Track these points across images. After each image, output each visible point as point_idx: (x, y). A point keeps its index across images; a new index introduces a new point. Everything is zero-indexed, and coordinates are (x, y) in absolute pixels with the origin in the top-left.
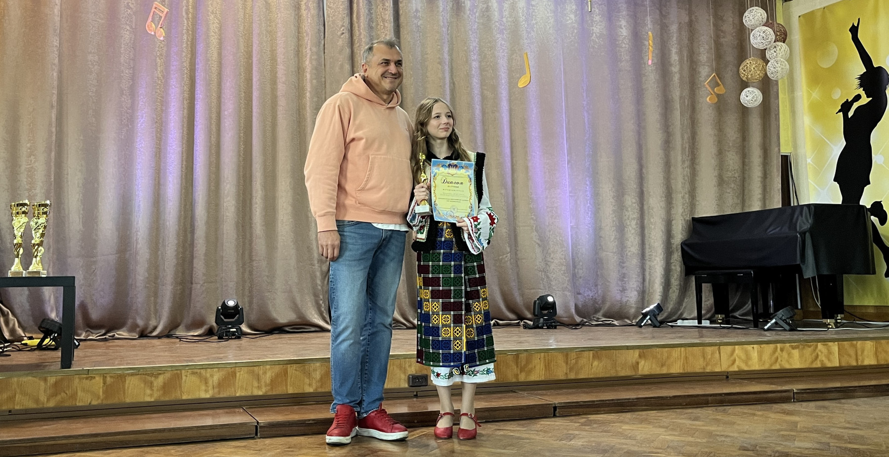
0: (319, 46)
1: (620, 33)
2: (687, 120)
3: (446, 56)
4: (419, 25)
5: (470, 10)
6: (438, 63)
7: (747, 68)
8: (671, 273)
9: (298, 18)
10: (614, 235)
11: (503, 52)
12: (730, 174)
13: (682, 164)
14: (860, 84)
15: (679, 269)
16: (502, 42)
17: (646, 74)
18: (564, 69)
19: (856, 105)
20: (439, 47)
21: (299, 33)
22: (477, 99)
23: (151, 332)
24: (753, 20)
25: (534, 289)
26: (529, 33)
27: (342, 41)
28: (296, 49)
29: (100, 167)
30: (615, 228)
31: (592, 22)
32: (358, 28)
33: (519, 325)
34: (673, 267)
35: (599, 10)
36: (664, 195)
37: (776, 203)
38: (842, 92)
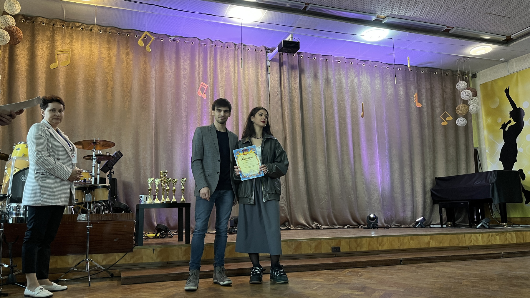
0: (267, 100)
1: (400, 93)
2: (431, 133)
3: (323, 105)
4: (311, 90)
5: (333, 83)
6: (319, 108)
7: (459, 108)
8: (426, 203)
9: (258, 88)
10: (399, 186)
11: (348, 102)
12: (451, 158)
13: (429, 153)
14: (511, 116)
15: (429, 202)
16: (348, 98)
17: (412, 112)
18: (375, 110)
19: (509, 125)
20: (320, 100)
21: (258, 95)
22: (337, 124)
24: (461, 87)
25: (365, 211)
26: (359, 93)
27: (278, 98)
29: (174, 156)
30: (400, 183)
31: (387, 89)
32: (284, 92)
33: (359, 228)
34: (427, 201)
35: (390, 83)
36: (422, 168)
37: (473, 171)
38: (502, 120)
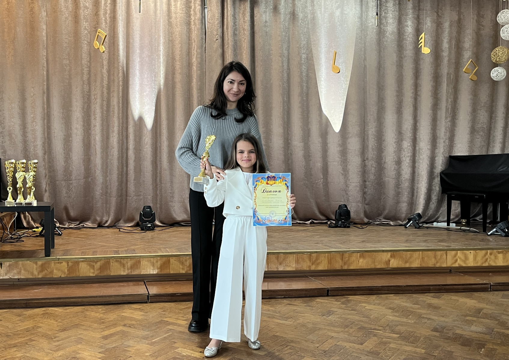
0: (202, 48)
1: (406, 31)
2: (451, 89)
3: (285, 52)
4: (267, 31)
7: (496, 54)
8: (432, 192)
9: (189, 31)
10: (393, 167)
12: (479, 126)
13: (446, 119)
15: (438, 189)
17: (424, 58)
23: (104, 224)
24: (504, 19)
25: (338, 201)
27: (217, 44)
28: (188, 51)
30: (394, 163)
31: (386, 24)
32: (227, 35)
33: (327, 224)
34: (434, 188)
36: (430, 141)
